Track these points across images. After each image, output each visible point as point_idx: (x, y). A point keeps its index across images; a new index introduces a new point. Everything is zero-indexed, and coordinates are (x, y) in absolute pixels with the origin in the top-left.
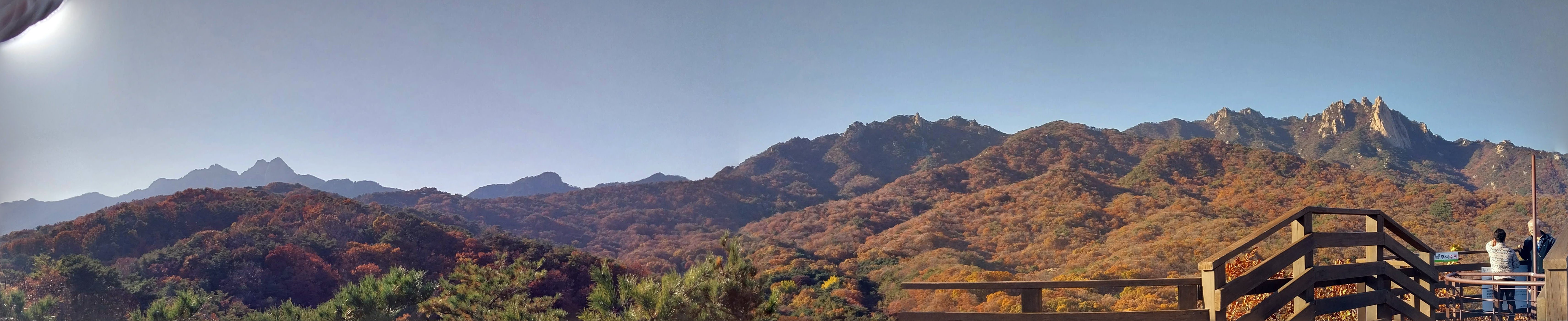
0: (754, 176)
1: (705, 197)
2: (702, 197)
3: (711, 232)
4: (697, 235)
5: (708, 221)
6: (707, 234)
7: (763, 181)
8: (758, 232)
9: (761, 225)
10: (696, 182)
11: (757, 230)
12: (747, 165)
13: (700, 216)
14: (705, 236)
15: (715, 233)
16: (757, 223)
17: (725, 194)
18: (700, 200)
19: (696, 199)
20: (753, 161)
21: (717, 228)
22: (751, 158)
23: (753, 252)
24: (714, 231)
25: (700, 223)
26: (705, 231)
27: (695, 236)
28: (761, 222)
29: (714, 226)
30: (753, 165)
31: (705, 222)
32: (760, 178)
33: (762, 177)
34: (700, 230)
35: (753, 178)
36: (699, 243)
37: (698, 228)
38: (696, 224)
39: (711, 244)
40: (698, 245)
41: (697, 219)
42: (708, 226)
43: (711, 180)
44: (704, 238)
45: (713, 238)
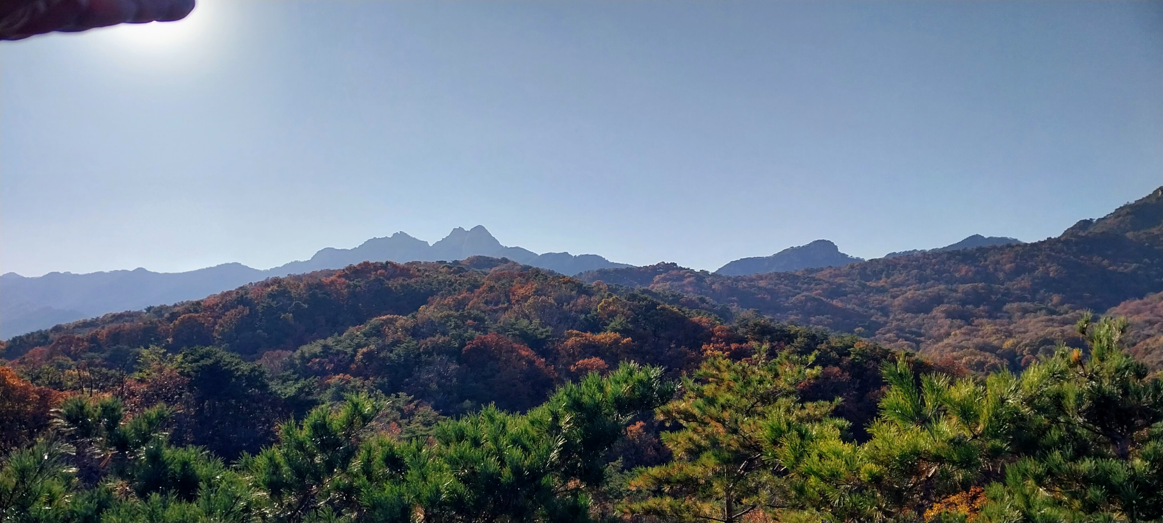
0: (1132, 233)
1: (1048, 265)
2: (1044, 265)
3: (1061, 314)
4: (1040, 319)
5: (1056, 298)
6: (1054, 317)
7: (1146, 238)
8: (1141, 315)
9: (1146, 304)
10: (1033, 245)
11: (1138, 312)
12: (1119, 216)
13: (1042, 292)
14: (1052, 320)
15: (1067, 316)
16: (1138, 301)
17: (1082, 260)
18: (1041, 269)
19: (1034, 268)
20: (1128, 210)
21: (1071, 308)
22: (1125, 206)
23: (1134, 344)
24: (1067, 313)
25: (1042, 301)
26: (1052, 312)
27: (1036, 320)
28: (1146, 300)
29: (1066, 306)
30: (1129, 217)
31: (1051, 300)
32: (1142, 234)
33: (1145, 233)
34: (1044, 311)
35: (1129, 235)
36: (1042, 330)
37: (1040, 309)
38: (1036, 303)
39: (1063, 332)
40: (1042, 333)
41: (1038, 297)
42: (1056, 306)
43: (1058, 240)
44: (1050, 323)
45: (1064, 323)
